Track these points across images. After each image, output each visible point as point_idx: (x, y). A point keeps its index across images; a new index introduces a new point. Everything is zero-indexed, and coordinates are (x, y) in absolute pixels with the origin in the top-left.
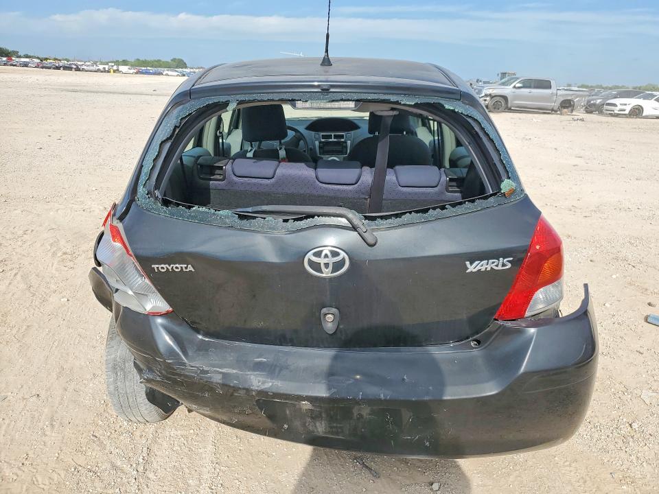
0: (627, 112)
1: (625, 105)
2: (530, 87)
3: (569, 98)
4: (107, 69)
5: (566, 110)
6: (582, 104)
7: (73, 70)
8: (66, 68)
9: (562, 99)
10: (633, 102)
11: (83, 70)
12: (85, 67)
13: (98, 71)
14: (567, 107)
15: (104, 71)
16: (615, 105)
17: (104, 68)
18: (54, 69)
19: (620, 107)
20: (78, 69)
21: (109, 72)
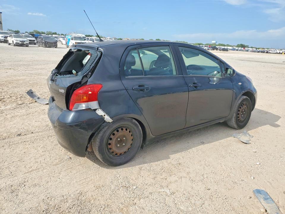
4: (281, 53)
7: (265, 53)
8: (262, 52)
11: (270, 53)
12: (270, 52)
13: (277, 53)
15: (280, 53)
17: (280, 52)
18: (257, 52)
20: (267, 52)
21: (282, 54)
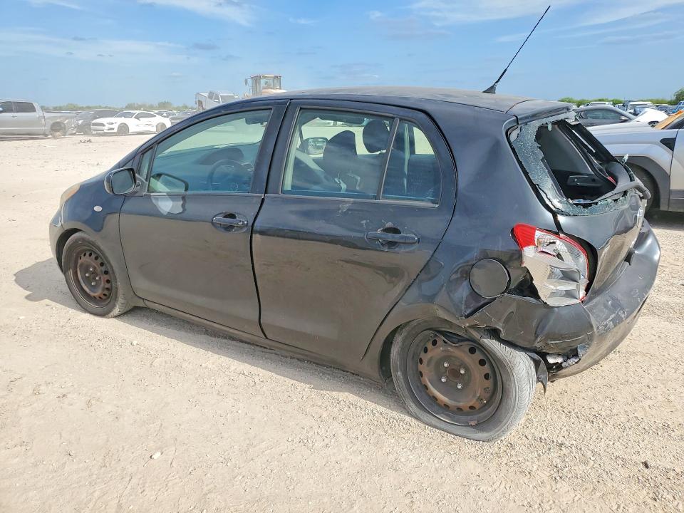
0: (115, 130)
1: (112, 124)
2: (11, 111)
3: (58, 120)
5: (58, 133)
6: (73, 126)
9: (52, 122)
10: (117, 121)
14: (58, 131)
16: (103, 125)
19: (107, 126)
